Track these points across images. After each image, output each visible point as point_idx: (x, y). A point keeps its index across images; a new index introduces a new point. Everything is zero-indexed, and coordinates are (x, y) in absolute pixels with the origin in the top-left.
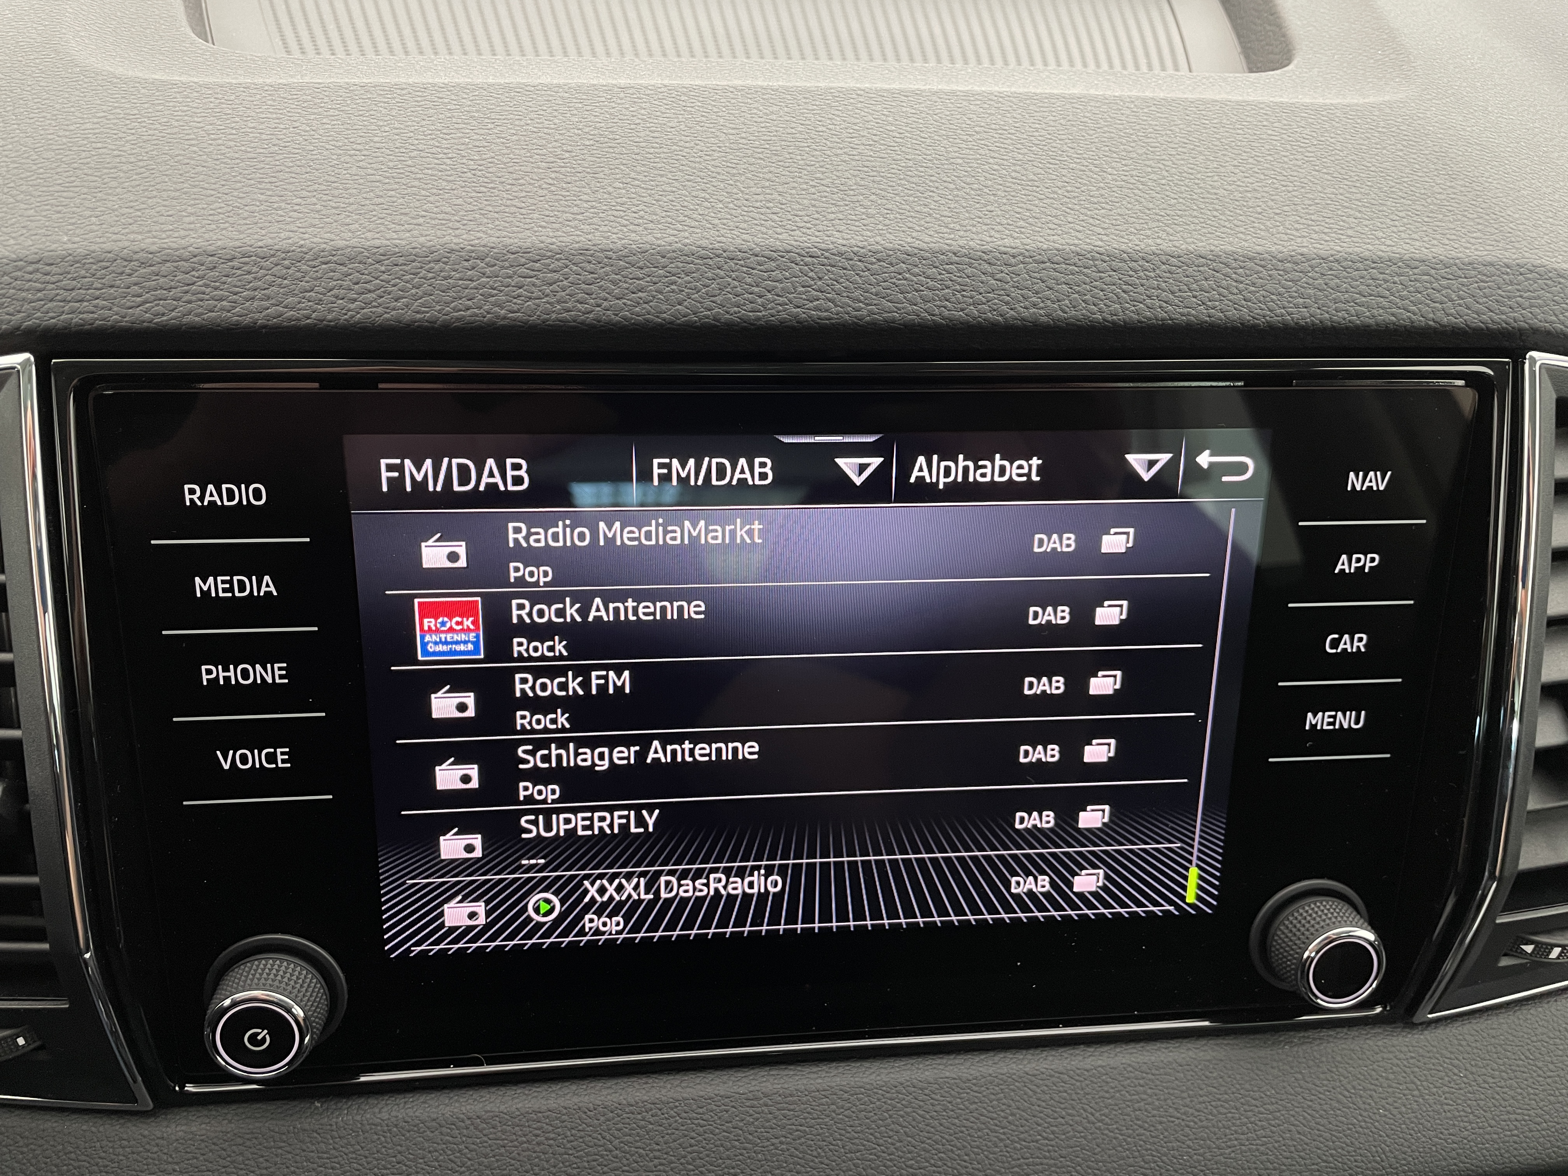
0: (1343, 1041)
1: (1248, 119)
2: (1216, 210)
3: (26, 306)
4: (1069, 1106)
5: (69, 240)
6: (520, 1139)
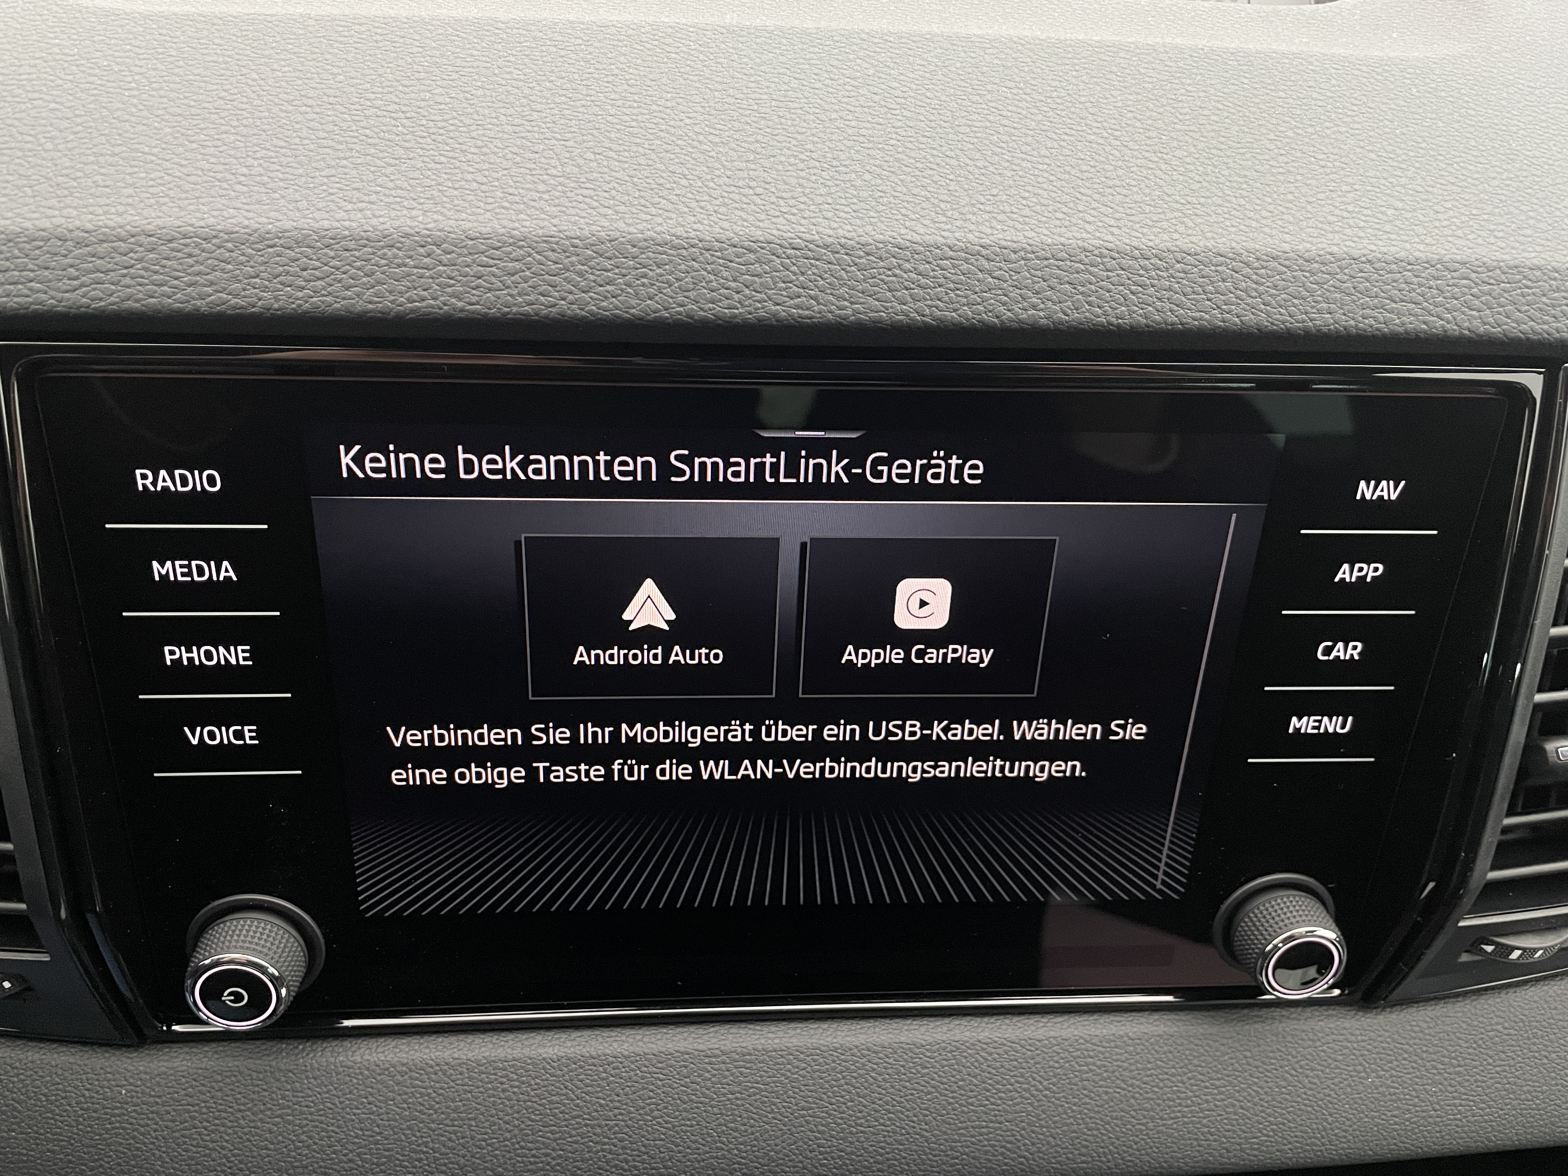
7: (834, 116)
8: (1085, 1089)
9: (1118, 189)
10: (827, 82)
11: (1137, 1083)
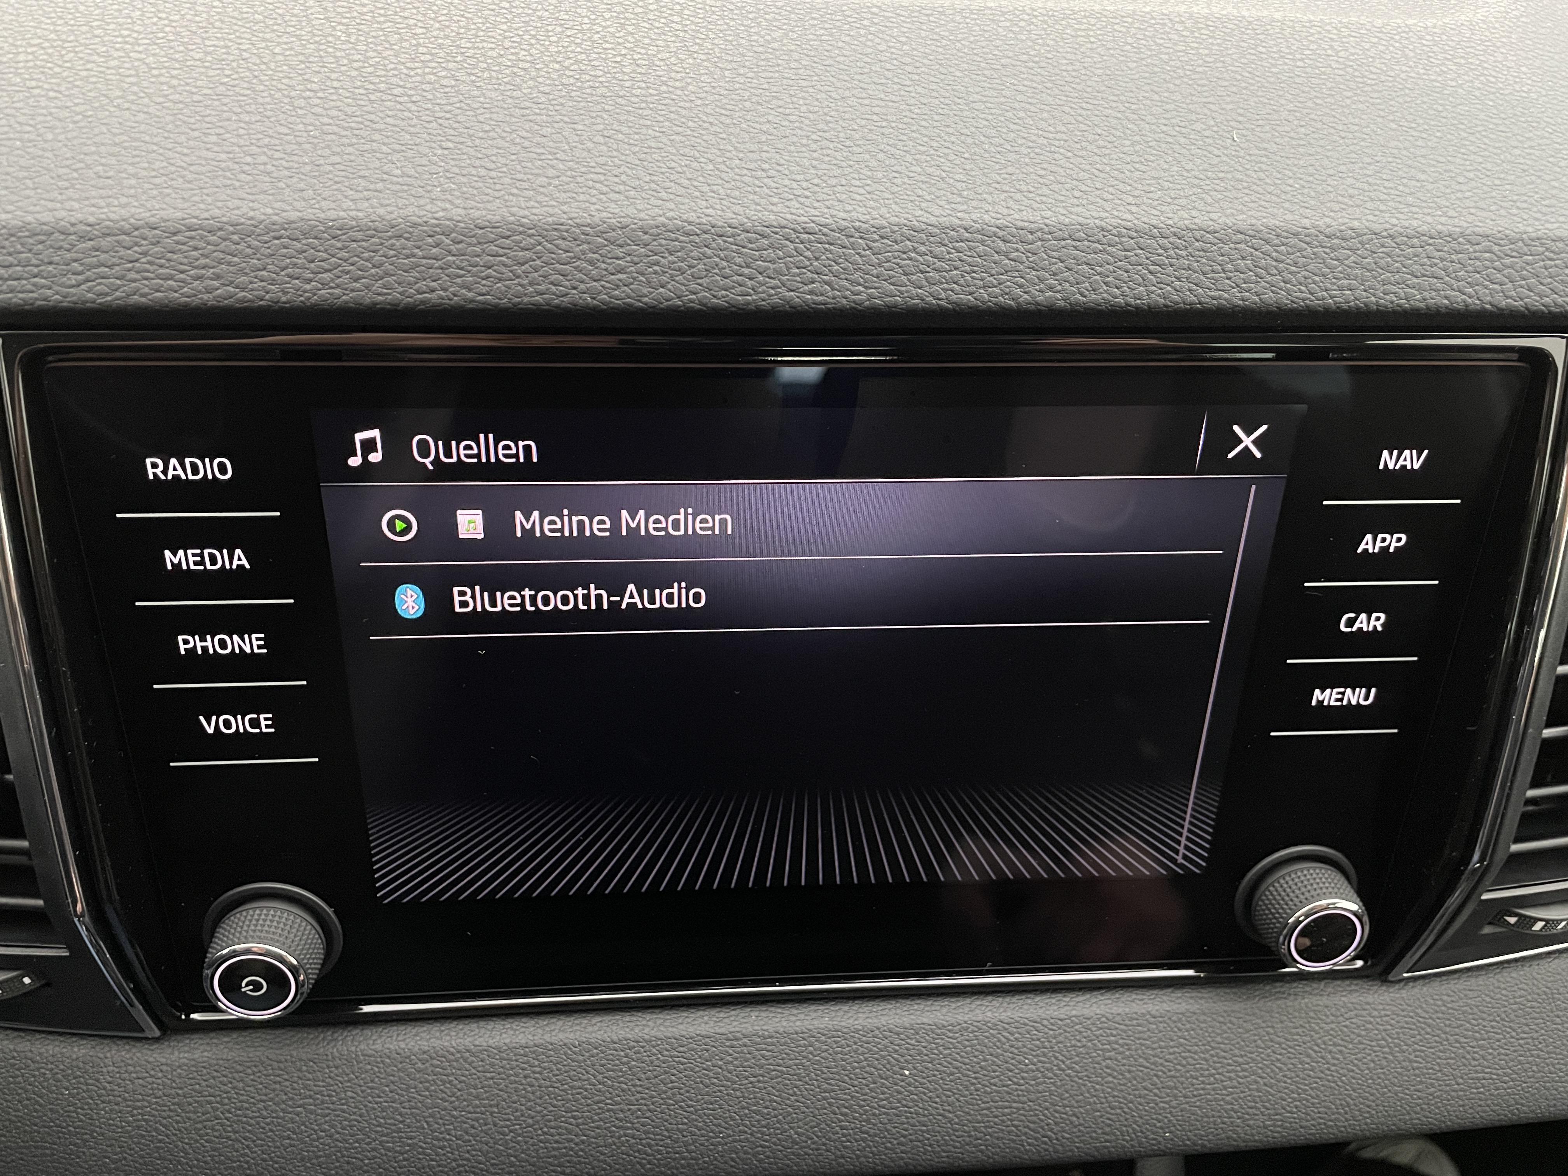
4: (1041, 1054)
6: (508, 1072)
7: (847, 93)
8: (1107, 1067)
9: (1137, 166)
10: (837, 59)
11: (1161, 1061)
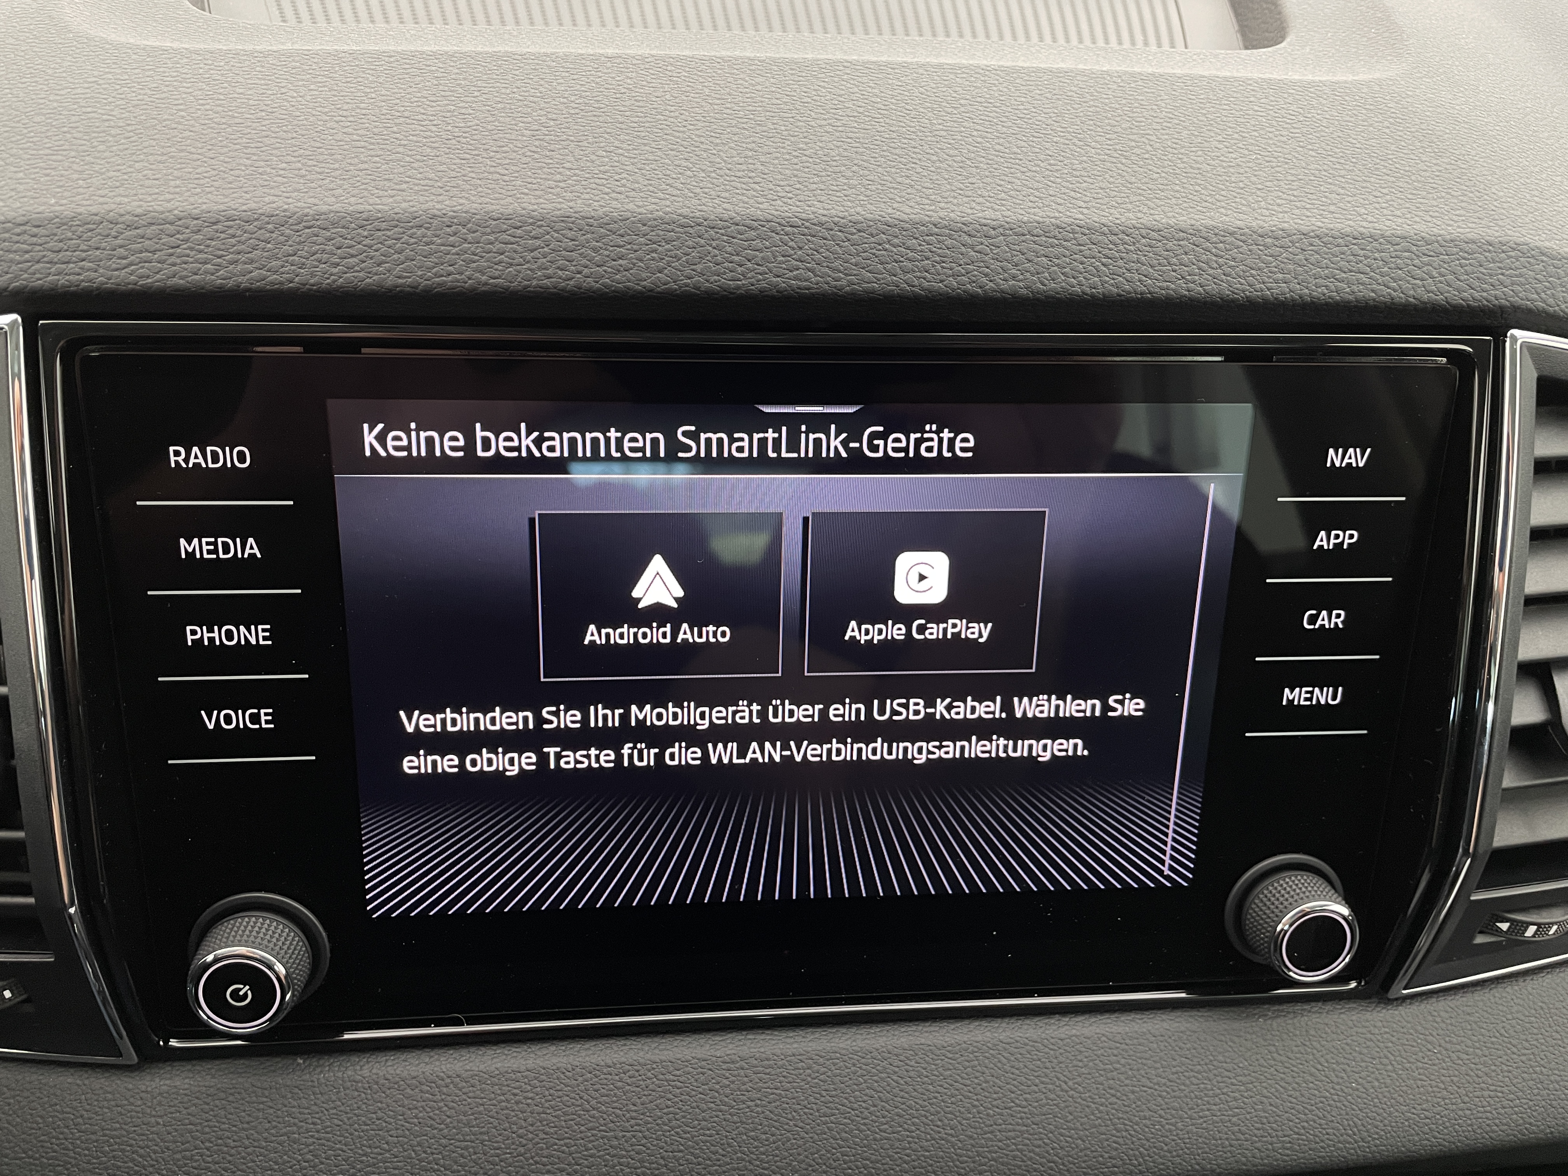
0: (1318, 1015)
1: (1235, 95)
2: (1199, 185)
3: (14, 268)
4: (1043, 1075)
5: (56, 203)
6: (499, 1098)
